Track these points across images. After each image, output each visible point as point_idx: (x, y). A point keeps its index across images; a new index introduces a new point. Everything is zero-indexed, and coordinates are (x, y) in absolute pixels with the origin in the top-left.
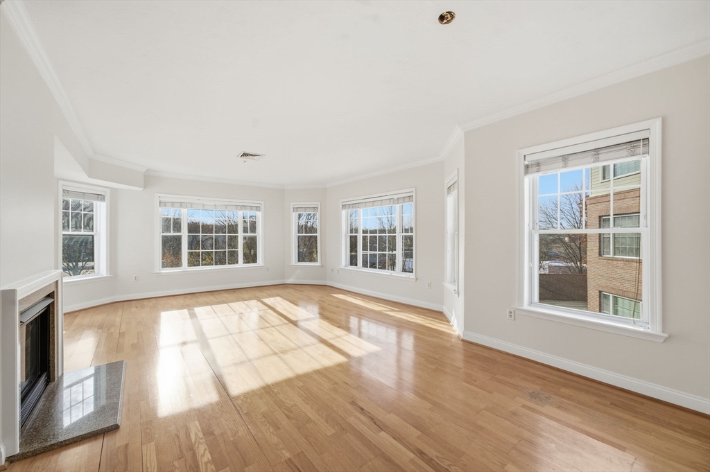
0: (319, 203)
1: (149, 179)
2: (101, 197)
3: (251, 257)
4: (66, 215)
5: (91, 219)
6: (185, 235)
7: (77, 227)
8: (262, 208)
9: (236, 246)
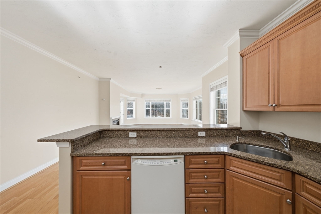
0: (188, 98)
1: (143, 95)
2: (134, 101)
3: (168, 115)
4: (128, 105)
5: (132, 106)
6: (151, 108)
7: (130, 107)
8: (171, 101)
9: (164, 112)
